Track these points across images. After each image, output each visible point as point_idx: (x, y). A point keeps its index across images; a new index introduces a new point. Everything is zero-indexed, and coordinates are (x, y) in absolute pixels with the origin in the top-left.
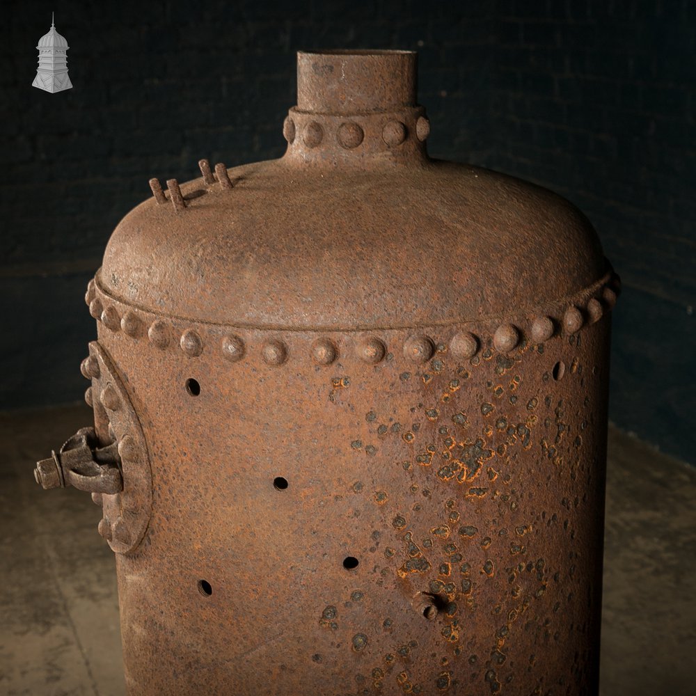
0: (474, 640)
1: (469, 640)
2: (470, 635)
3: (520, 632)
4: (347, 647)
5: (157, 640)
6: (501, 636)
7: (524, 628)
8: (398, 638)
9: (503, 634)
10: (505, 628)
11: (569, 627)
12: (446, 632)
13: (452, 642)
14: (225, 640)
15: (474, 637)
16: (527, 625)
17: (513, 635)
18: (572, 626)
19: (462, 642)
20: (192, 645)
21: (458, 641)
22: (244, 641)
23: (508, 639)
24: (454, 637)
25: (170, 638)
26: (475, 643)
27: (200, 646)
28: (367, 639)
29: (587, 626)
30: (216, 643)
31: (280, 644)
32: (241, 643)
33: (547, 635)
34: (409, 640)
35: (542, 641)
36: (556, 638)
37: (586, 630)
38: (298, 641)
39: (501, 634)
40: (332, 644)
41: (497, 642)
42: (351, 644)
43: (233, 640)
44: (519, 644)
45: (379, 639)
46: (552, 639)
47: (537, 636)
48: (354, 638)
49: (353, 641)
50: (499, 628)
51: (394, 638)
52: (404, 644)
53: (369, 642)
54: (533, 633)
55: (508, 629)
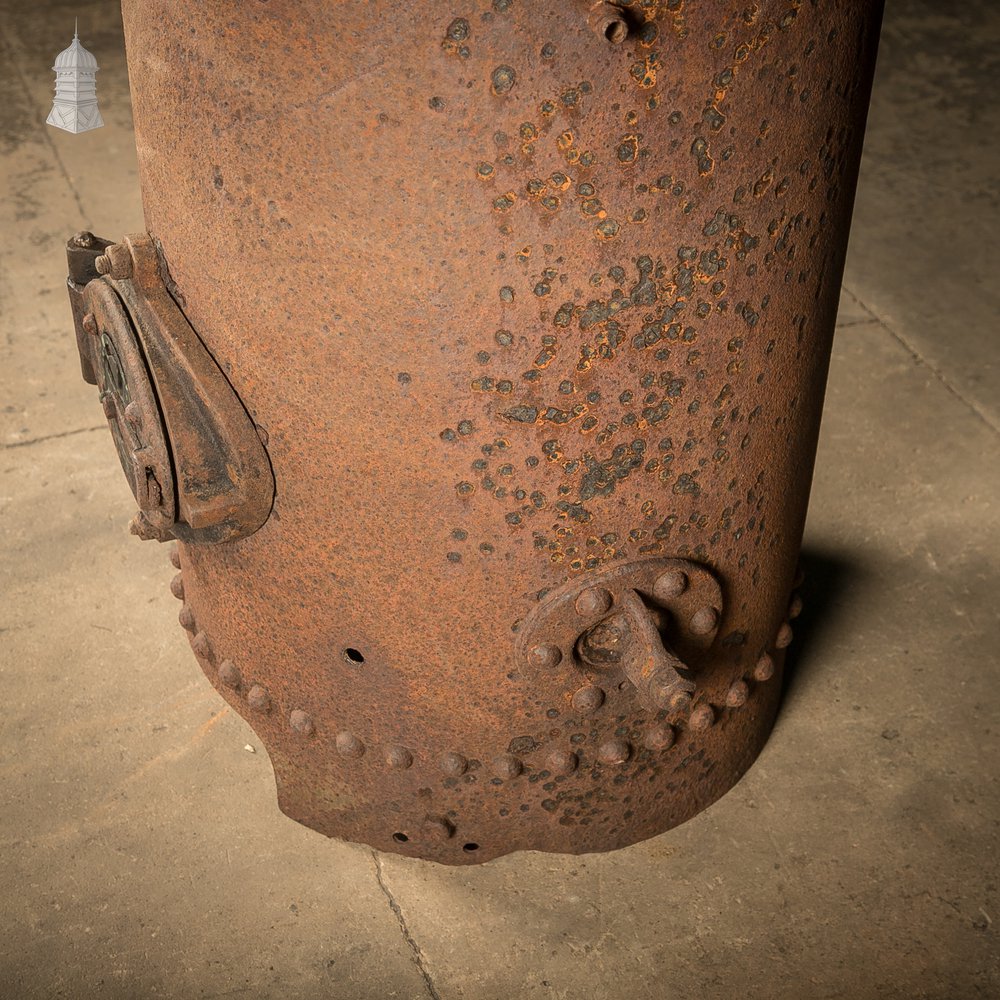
0: (679, 87)
1: (672, 87)
2: (673, 79)
3: (750, 80)
4: (483, 87)
5: (187, 78)
6: (722, 85)
7: (757, 74)
8: (562, 77)
9: (724, 81)
10: (728, 72)
11: (825, 85)
12: (637, 71)
13: (645, 87)
14: (293, 72)
15: (680, 82)
16: (763, 71)
17: (740, 85)
18: (829, 83)
19: (660, 88)
20: (242, 83)
21: (655, 87)
22: (323, 75)
23: (731, 91)
24: (648, 79)
25: (207, 73)
26: (681, 93)
27: (254, 84)
28: (514, 75)
29: (850, 90)
30: (278, 79)
31: (380, 79)
32: (319, 76)
33: (790, 93)
34: (580, 81)
35: (782, 101)
36: (803, 99)
37: (849, 95)
38: (408, 76)
39: (720, 81)
40: (460, 80)
41: (713, 94)
42: (489, 82)
43: (306, 73)
44: (747, 101)
45: (533, 76)
46: (797, 99)
47: (775, 92)
48: (495, 73)
49: (493, 78)
50: (719, 71)
51: (556, 75)
52: (573, 86)
53: (517, 80)
54: (769, 86)
55: (733, 75)
